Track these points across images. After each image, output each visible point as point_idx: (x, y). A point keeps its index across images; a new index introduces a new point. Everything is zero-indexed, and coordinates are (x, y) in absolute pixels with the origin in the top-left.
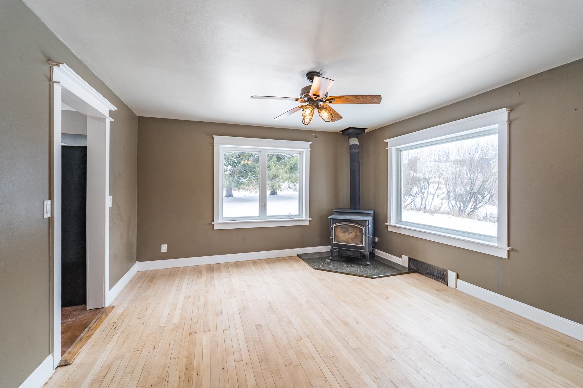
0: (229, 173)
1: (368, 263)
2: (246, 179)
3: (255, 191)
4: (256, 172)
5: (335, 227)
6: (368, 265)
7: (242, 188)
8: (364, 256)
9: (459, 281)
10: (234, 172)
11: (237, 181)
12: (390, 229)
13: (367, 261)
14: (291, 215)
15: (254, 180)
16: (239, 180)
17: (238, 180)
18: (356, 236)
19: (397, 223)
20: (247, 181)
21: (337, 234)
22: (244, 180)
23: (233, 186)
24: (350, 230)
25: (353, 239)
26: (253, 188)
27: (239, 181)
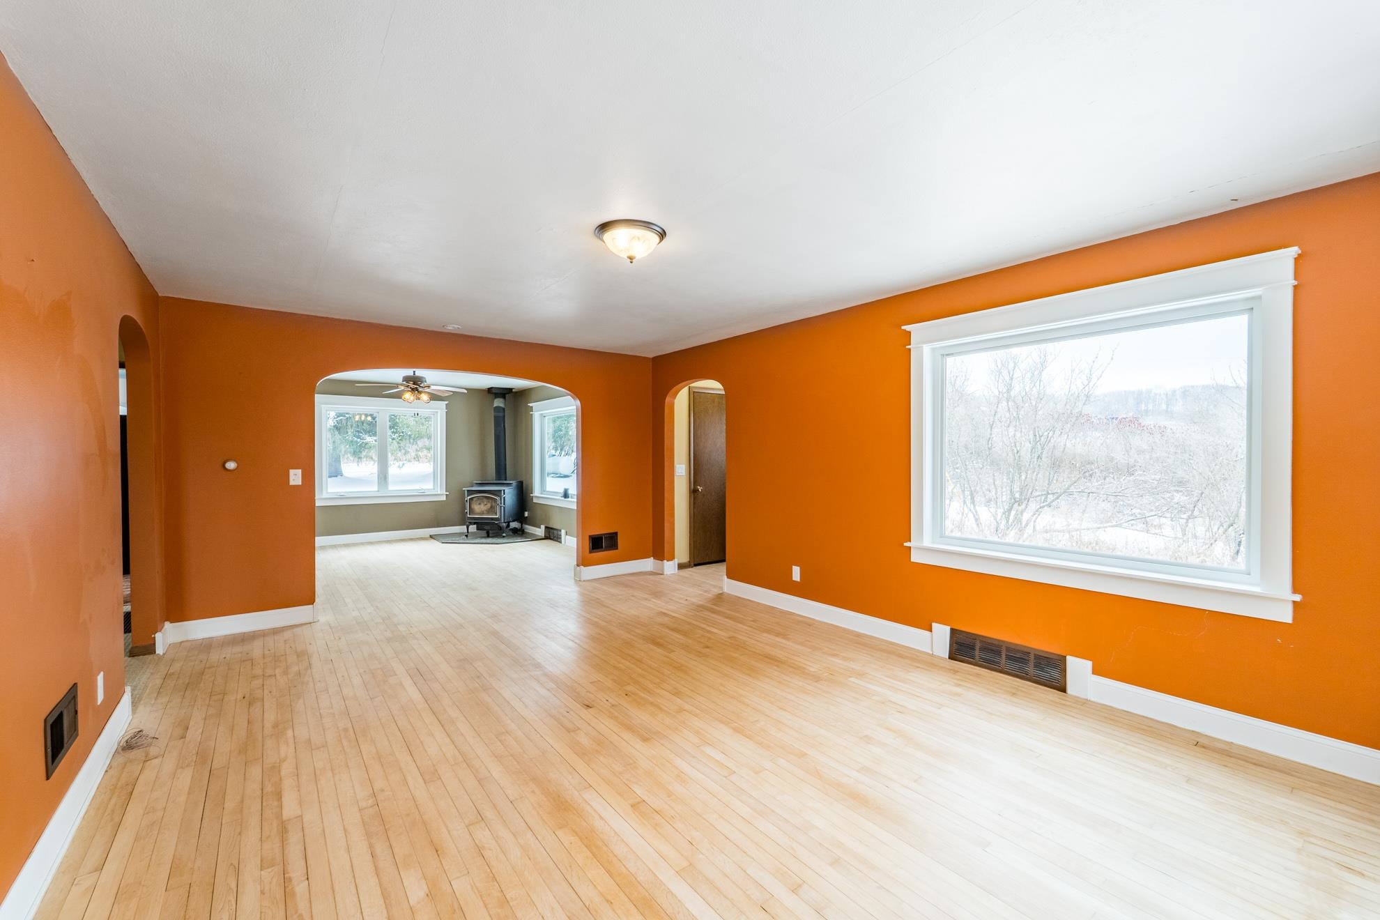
0: (333, 425)
1: (504, 535)
2: (375, 438)
3: (397, 464)
4: (397, 423)
5: (470, 499)
6: (504, 537)
7: (366, 457)
8: (500, 528)
9: (567, 536)
10: (344, 422)
11: (352, 441)
12: (535, 501)
13: (503, 533)
14: (422, 489)
15: (393, 439)
16: (359, 440)
17: (356, 439)
18: (492, 507)
19: (542, 494)
20: (376, 441)
21: (472, 506)
22: (369, 439)
23: (343, 452)
24: (485, 500)
25: (488, 512)
26: (394, 458)
27: (357, 442)
